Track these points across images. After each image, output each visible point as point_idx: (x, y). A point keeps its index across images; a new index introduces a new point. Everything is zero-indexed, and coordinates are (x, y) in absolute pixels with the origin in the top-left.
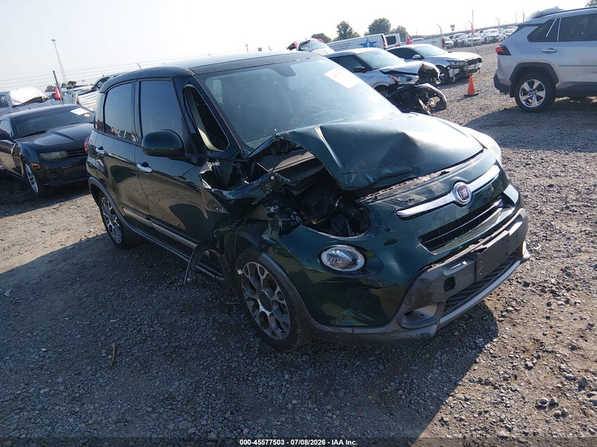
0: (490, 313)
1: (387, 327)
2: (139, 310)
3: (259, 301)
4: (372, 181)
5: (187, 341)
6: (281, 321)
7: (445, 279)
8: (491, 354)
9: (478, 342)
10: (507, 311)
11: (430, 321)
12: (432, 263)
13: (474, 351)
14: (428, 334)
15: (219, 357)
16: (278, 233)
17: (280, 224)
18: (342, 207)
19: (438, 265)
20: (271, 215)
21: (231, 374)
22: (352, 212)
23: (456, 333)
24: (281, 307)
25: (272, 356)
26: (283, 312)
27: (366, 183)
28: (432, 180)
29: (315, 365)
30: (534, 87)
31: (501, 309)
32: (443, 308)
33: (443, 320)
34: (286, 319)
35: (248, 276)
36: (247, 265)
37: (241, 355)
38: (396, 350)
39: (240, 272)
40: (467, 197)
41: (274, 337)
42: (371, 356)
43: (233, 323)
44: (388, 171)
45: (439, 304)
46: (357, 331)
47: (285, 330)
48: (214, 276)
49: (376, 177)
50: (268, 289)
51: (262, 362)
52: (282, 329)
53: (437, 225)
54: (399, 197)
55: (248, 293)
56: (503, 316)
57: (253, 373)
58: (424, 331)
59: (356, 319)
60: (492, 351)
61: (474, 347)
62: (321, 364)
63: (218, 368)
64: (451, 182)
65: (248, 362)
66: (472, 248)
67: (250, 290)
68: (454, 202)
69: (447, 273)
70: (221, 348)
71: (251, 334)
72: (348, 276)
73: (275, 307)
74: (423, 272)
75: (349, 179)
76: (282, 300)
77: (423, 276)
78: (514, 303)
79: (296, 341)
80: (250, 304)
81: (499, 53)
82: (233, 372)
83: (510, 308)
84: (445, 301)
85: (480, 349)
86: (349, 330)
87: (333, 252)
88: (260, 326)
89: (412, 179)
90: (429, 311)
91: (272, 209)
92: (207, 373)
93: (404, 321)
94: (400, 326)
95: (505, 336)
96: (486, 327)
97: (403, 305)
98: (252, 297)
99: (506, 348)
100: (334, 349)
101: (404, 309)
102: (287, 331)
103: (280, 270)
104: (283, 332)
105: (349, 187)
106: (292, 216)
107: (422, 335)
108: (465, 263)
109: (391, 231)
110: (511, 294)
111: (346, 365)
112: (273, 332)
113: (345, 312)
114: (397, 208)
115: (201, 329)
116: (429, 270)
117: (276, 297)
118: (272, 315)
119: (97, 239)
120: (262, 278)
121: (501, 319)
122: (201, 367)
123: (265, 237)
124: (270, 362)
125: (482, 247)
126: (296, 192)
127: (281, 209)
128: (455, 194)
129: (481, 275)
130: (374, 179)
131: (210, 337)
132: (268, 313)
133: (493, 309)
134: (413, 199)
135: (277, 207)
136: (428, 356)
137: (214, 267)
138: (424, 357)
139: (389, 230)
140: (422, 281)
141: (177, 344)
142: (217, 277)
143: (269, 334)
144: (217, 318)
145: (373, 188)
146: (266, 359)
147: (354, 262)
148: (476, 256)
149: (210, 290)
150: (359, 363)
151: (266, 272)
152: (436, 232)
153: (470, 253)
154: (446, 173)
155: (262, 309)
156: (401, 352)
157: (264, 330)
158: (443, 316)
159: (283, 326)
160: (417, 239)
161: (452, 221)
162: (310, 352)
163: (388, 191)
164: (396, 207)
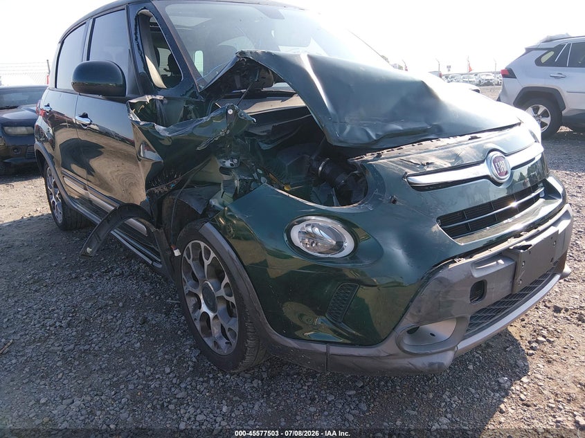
0: (514, 342)
1: (379, 348)
2: (54, 300)
3: (201, 297)
4: (374, 138)
5: (100, 345)
6: (226, 327)
7: (474, 282)
8: (522, 400)
9: (501, 381)
10: (537, 341)
11: (445, 344)
12: (455, 257)
13: (498, 395)
14: (441, 365)
15: (137, 371)
16: (231, 195)
17: (237, 183)
18: (327, 171)
19: (464, 261)
20: (224, 170)
21: (146, 397)
22: (342, 179)
23: (471, 367)
24: (229, 308)
25: (211, 376)
26: (231, 315)
27: (366, 140)
28: (459, 144)
29: (269, 395)
30: (539, 113)
31: (529, 339)
32: (465, 325)
33: (463, 345)
34: (234, 324)
35: (190, 261)
36: (190, 245)
37: (168, 370)
38: (386, 383)
39: (177, 253)
40: (507, 173)
41: (216, 350)
42: (351, 389)
43: (168, 326)
44: (397, 127)
45: (460, 319)
46: (334, 350)
47: (231, 340)
48: (150, 262)
49: (380, 133)
50: (213, 280)
51: (194, 384)
52: (228, 339)
53: (463, 205)
54: (413, 158)
55: (188, 286)
56: (532, 348)
57: (178, 399)
58: (435, 359)
59: (335, 332)
60: (522, 396)
61: (497, 388)
62: (278, 394)
63: (131, 387)
64: (485, 150)
65: (174, 381)
66: (511, 243)
67: (192, 282)
68: (486, 177)
69: (477, 274)
70: (143, 359)
71: (188, 343)
72: (328, 265)
73: (221, 307)
74: (441, 268)
75: (342, 129)
76: (230, 296)
77: (442, 274)
78: (545, 332)
79: (244, 358)
80: (191, 302)
81: (504, 76)
82: (150, 394)
83: (541, 339)
84: (470, 316)
85: (506, 392)
86: (322, 348)
87: (310, 229)
88: (200, 333)
89: (431, 139)
90: (443, 329)
91: (228, 163)
92: (113, 393)
93: (407, 341)
94: (400, 348)
95: (539, 376)
96: (512, 362)
97: (408, 316)
98: (194, 291)
99: (542, 393)
100: (298, 374)
101: (408, 322)
102: (234, 342)
103: (227, 248)
104: (229, 343)
105: (341, 142)
106: (255, 175)
107: (431, 364)
108: (501, 261)
109: (397, 203)
110: (539, 320)
111: (313, 399)
112: (215, 343)
113: (318, 321)
114: (410, 172)
115: (124, 331)
116: (451, 266)
117: (222, 292)
118: (216, 317)
119: (40, 219)
120: (207, 263)
121: (531, 352)
122: (108, 383)
123: (214, 202)
124: (205, 385)
125: (525, 243)
126: (266, 145)
127: (241, 164)
128: (490, 166)
129: (520, 284)
130: (377, 135)
131: (133, 342)
132: (211, 315)
133: (518, 338)
134: (431, 163)
135: (235, 161)
136: (431, 396)
137: (152, 250)
138: (425, 396)
139: (394, 202)
140: (441, 281)
141: (87, 347)
142: (155, 264)
143: (211, 344)
144: (150, 318)
145: (374, 146)
146: (201, 379)
147: (339, 246)
148: (518, 254)
149: (151, 283)
150: (331, 398)
151: (213, 255)
152: (462, 215)
153: (508, 250)
154: (476, 138)
155: (204, 308)
156: (394, 386)
157: (206, 339)
158: (464, 338)
159: (228, 334)
160: (435, 220)
161: (485, 202)
162: (265, 376)
163: (396, 151)
164: (407, 170)
